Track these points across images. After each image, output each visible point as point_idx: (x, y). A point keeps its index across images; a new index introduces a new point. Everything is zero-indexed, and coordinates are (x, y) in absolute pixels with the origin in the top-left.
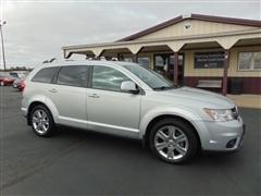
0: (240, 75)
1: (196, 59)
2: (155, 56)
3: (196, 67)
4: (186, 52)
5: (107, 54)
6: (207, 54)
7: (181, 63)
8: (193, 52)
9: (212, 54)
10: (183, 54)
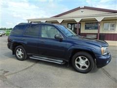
2: (68, 24)
9: (93, 23)
10: (80, 23)
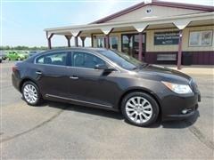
0: (190, 49)
3: (155, 44)
4: (148, 32)
5: (82, 35)
7: (144, 42)
8: (153, 32)
9: (168, 33)
10: (145, 34)
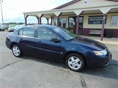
1: (89, 19)
2: (69, 17)
3: (89, 23)
4: (84, 16)
6: (95, 16)
7: (81, 22)
8: (88, 15)
10: (83, 17)
